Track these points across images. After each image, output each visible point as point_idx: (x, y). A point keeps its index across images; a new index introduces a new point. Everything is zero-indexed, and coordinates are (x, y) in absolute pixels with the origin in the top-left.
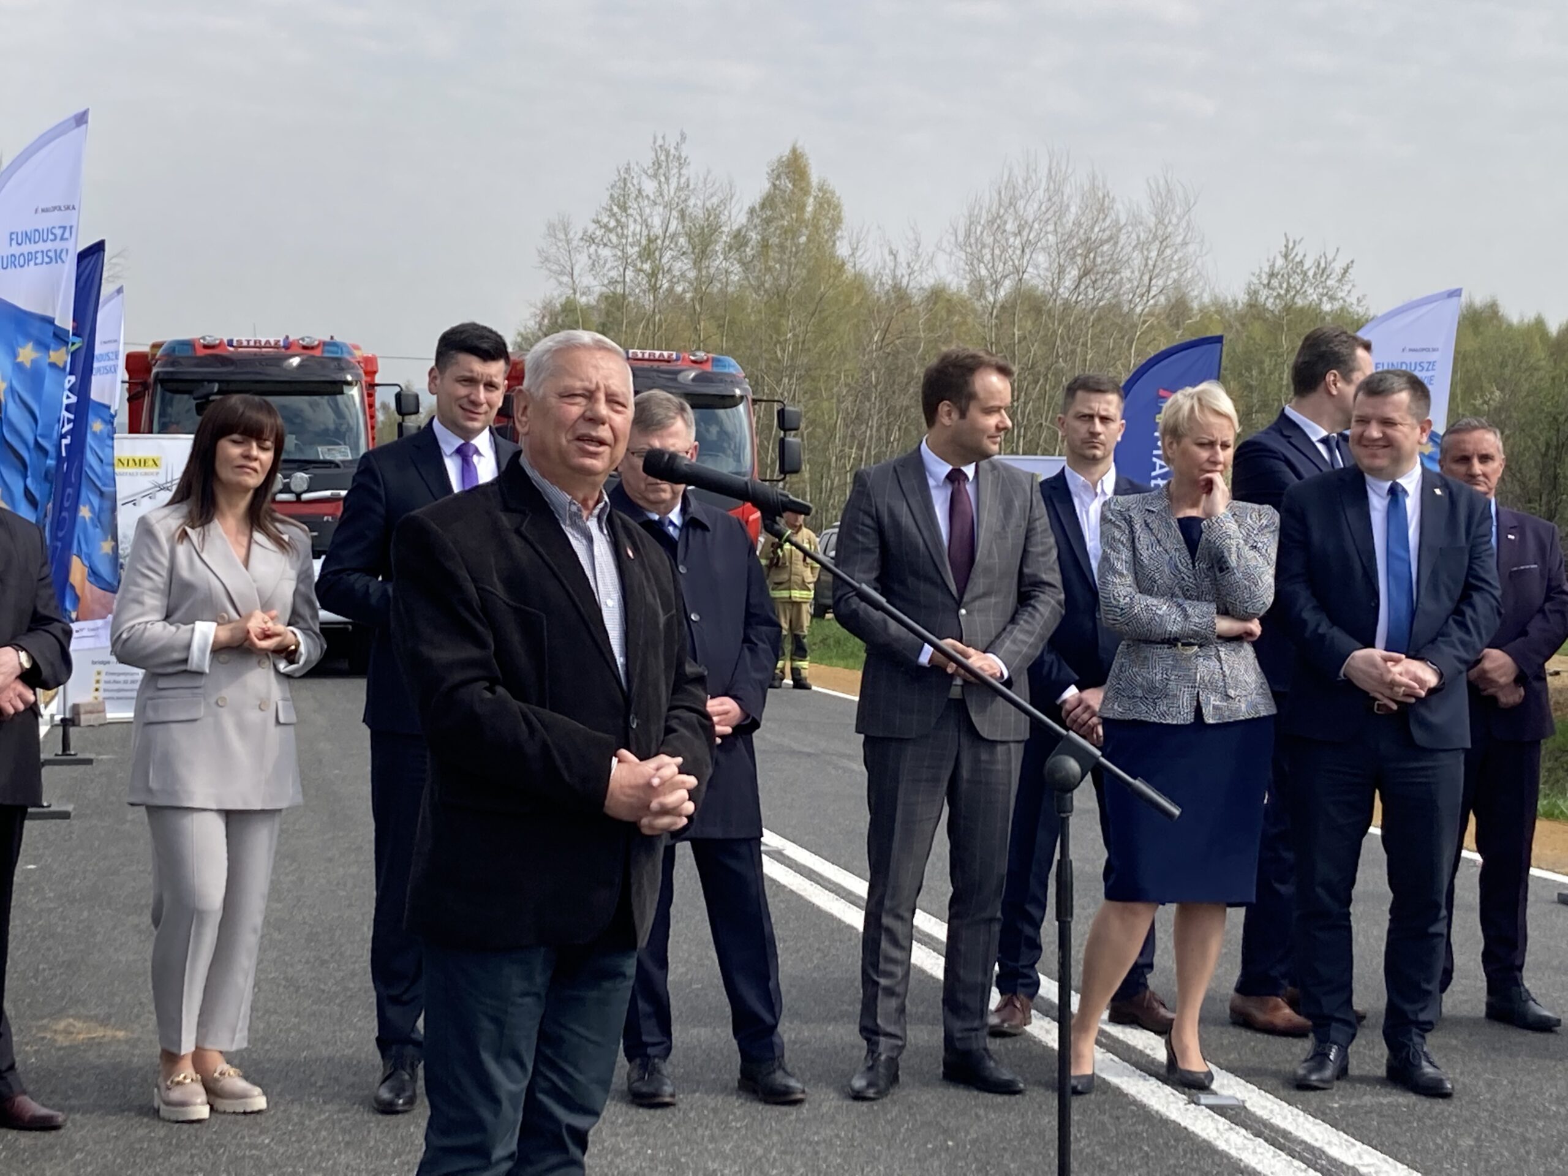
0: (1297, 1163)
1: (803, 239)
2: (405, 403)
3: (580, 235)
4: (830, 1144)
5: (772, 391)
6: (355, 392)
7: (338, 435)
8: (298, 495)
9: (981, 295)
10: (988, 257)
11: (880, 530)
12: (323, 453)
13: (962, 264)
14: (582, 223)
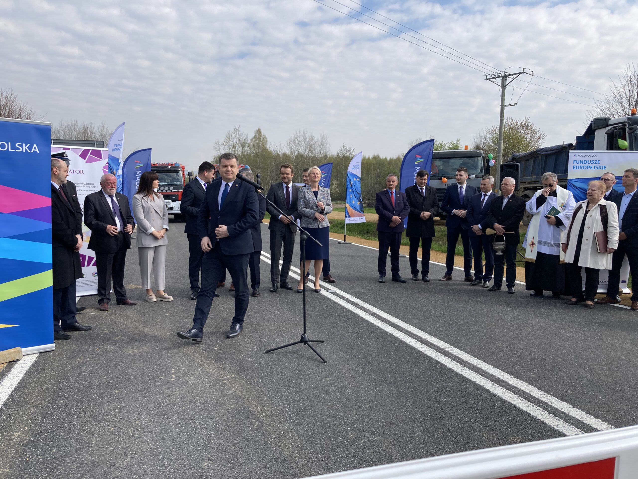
0: (344, 301)
1: (261, 144)
2: (190, 174)
3: (221, 143)
4: (266, 301)
5: (256, 171)
6: (181, 172)
7: (178, 180)
8: (171, 191)
9: (292, 154)
10: (293, 148)
11: (275, 195)
12: (176, 183)
13: (288, 149)
14: (221, 141)
